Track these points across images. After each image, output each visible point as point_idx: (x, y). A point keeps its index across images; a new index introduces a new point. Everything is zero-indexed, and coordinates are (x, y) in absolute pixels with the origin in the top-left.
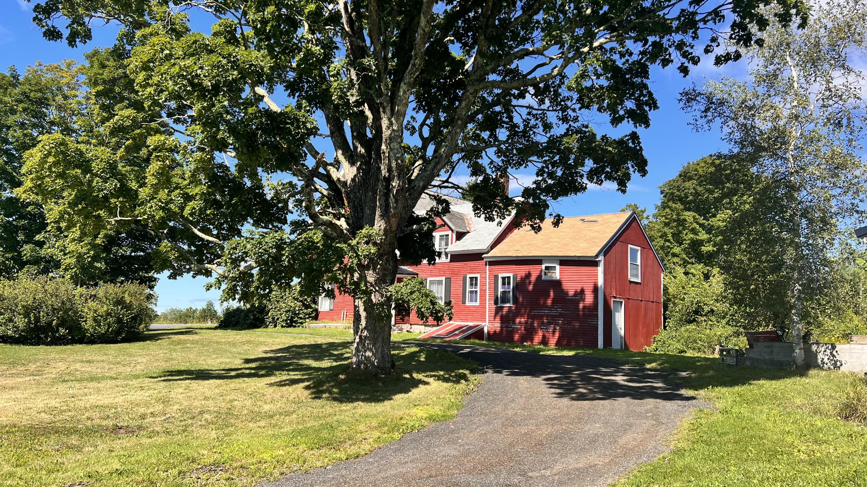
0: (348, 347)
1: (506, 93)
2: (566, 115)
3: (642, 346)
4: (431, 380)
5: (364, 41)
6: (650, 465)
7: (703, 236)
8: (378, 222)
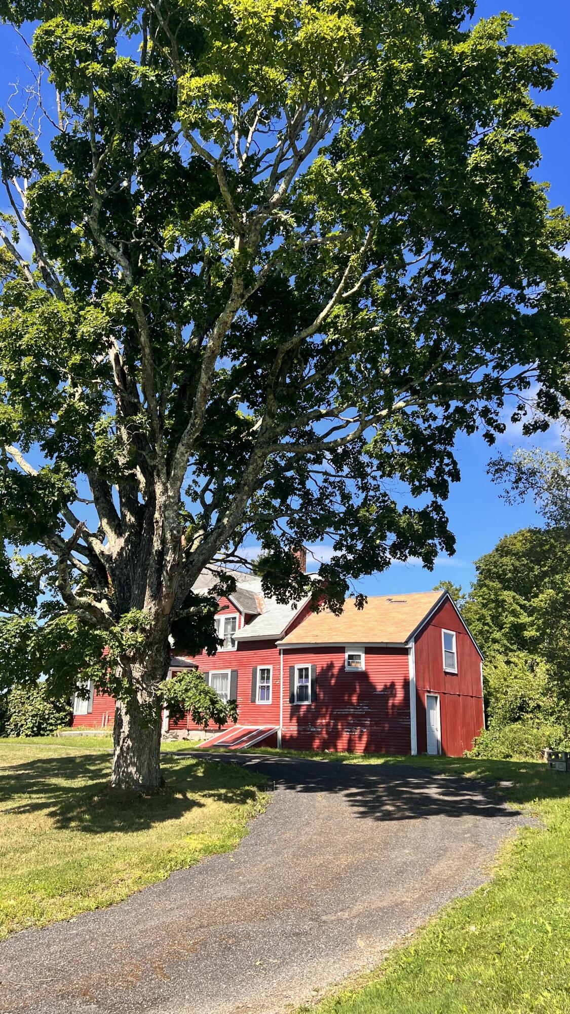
0: (108, 761)
1: (300, 457)
2: (366, 483)
3: (462, 750)
4: (209, 801)
5: (138, 397)
6: (467, 900)
7: (525, 619)
8: (148, 604)
